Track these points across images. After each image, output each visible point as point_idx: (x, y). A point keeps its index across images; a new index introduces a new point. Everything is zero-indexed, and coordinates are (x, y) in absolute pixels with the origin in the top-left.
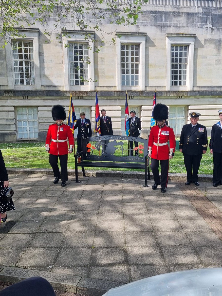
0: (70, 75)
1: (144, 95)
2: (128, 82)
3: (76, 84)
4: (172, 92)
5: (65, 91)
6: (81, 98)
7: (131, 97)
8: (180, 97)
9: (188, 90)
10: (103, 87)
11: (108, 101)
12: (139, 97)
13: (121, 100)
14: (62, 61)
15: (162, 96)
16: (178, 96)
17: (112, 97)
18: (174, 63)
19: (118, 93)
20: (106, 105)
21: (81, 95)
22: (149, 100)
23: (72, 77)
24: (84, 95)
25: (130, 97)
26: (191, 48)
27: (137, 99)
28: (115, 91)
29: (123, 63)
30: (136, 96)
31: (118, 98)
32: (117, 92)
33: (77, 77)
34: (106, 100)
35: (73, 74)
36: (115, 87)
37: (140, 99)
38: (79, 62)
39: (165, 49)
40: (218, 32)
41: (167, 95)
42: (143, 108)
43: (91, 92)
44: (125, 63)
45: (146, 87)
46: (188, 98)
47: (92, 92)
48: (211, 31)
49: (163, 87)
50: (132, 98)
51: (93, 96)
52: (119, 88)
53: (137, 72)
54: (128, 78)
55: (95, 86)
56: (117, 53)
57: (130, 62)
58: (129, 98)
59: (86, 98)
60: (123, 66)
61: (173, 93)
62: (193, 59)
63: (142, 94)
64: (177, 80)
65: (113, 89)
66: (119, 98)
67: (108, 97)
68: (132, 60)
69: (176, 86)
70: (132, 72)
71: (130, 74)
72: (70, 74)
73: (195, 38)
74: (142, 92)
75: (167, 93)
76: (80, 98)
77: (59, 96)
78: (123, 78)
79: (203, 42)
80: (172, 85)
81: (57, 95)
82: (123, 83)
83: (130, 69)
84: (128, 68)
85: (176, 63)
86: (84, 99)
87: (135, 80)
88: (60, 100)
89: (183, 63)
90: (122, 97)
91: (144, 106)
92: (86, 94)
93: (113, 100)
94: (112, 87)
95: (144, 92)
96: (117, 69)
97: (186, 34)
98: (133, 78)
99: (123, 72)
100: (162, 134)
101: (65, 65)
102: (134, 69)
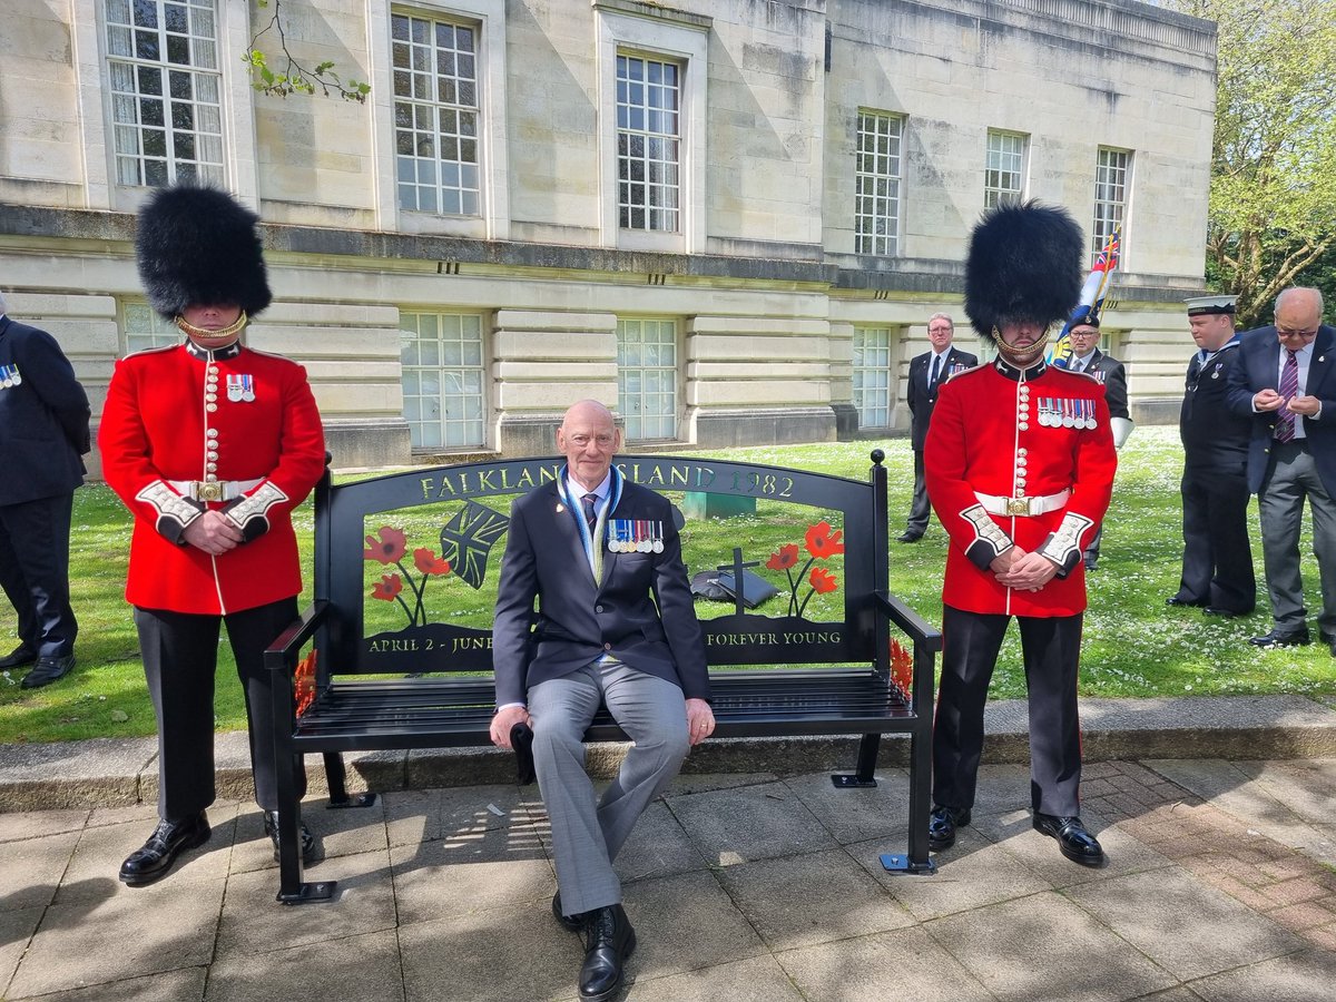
0: (118, 129)
1: (509, 259)
2: (428, 195)
3: (151, 182)
4: (626, 253)
5: (87, 213)
7: (449, 265)
8: (660, 281)
9: (688, 253)
11: (335, 276)
12: (483, 270)
13: (399, 278)
14: (62, 48)
15: (585, 267)
16: (650, 276)
17: (355, 261)
18: (629, 131)
19: (384, 240)
20: (325, 295)
22: (531, 285)
23: (127, 139)
25: (444, 267)
26: (696, 72)
27: (477, 274)
28: (367, 234)
29: (402, 99)
30: (471, 261)
31: (384, 269)
32: (378, 236)
33: (155, 143)
34: (325, 274)
35: (135, 125)
36: (366, 211)
37: (487, 277)
39: (591, 62)
40: (791, 26)
41: (605, 266)
42: (503, 319)
44: (413, 100)
45: (514, 223)
46: (688, 285)
48: (764, 15)
49: (587, 228)
50: (453, 269)
52: (385, 219)
53: (470, 152)
54: (427, 175)
55: (262, 200)
56: (370, 48)
57: (434, 102)
58: (439, 272)
60: (402, 115)
61: (632, 260)
62: (703, 120)
63: (498, 254)
64: (640, 206)
65: (355, 223)
66: (390, 269)
67: (336, 260)
68: (446, 91)
69: (637, 233)
70: (449, 151)
71: (438, 160)
72: (112, 123)
73: (709, 31)
74: (498, 246)
75: (606, 258)
77: (51, 236)
78: (404, 172)
79: (737, 57)
80: (623, 223)
81: (36, 229)
82: (406, 200)
83: (436, 133)
84: (426, 128)
85: (637, 132)
87: (461, 188)
88: (54, 260)
89: (664, 135)
90: (404, 263)
91: (508, 309)
93: (360, 277)
94: (354, 210)
95: (505, 245)
96: (372, 127)
97: (672, 10)
98: (449, 175)
99: (404, 144)
100: (1045, 419)
101: (82, 70)
102: (456, 139)
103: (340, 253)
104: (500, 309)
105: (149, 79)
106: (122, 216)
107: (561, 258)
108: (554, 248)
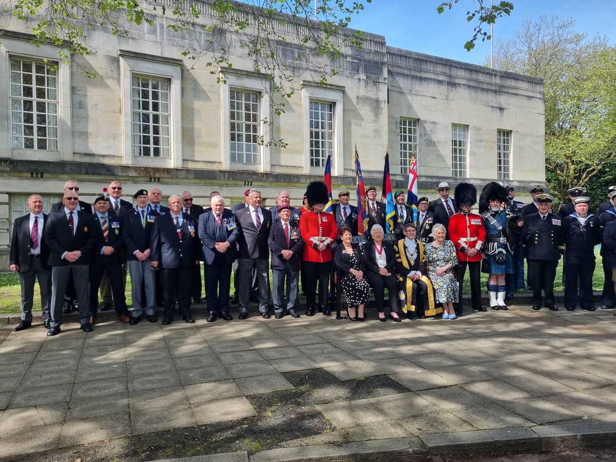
1: (271, 179)
2: (240, 156)
3: (145, 154)
4: (314, 176)
5: (125, 167)
6: (157, 180)
7: (248, 182)
9: (337, 175)
10: (197, 163)
11: (208, 187)
12: (261, 184)
13: (230, 188)
14: (119, 108)
15: (298, 182)
17: (215, 181)
18: (314, 130)
19: (226, 173)
20: (204, 195)
21: (158, 175)
23: (137, 139)
24: (163, 176)
25: (247, 183)
26: (339, 108)
28: (220, 171)
29: (232, 121)
30: (257, 180)
31: (225, 184)
32: (224, 172)
33: (146, 140)
34: (204, 187)
35: (140, 134)
36: (219, 162)
37: (262, 186)
38: (151, 112)
39: (300, 105)
40: (374, 88)
41: (306, 181)
42: (268, 202)
43: (177, 170)
44: (236, 121)
45: (272, 165)
46: (337, 188)
47: (179, 169)
48: (364, 85)
49: (299, 167)
50: (250, 184)
51: (180, 177)
52: (226, 166)
53: (255, 139)
54: (240, 148)
55: (184, 160)
56: (222, 103)
57: (243, 121)
58: (245, 185)
59: (167, 180)
60: (233, 127)
62: (342, 125)
63: (267, 178)
64: (318, 158)
65: (215, 167)
66: (227, 184)
67: (208, 181)
68: (248, 117)
69: (317, 168)
70: (248, 139)
71: (244, 142)
72: (133, 134)
73: (344, 92)
74: (266, 175)
75: (307, 178)
76: (155, 181)
77: (113, 175)
78: (233, 147)
79: (354, 101)
80: (312, 165)
81: (108, 173)
82: (233, 158)
83: (244, 133)
84: (240, 131)
85: (317, 130)
86: (163, 183)
87: (252, 153)
89: (327, 130)
90: (233, 182)
91: (270, 198)
92: (168, 173)
94: (215, 162)
95: (269, 174)
96: (222, 131)
97: (330, 85)
98: (248, 149)
99: (232, 138)
101: (125, 116)
102: (251, 135)
103: (210, 179)
104: (267, 199)
105: (146, 118)
106: (137, 167)
107: (290, 179)
108: (287, 175)
